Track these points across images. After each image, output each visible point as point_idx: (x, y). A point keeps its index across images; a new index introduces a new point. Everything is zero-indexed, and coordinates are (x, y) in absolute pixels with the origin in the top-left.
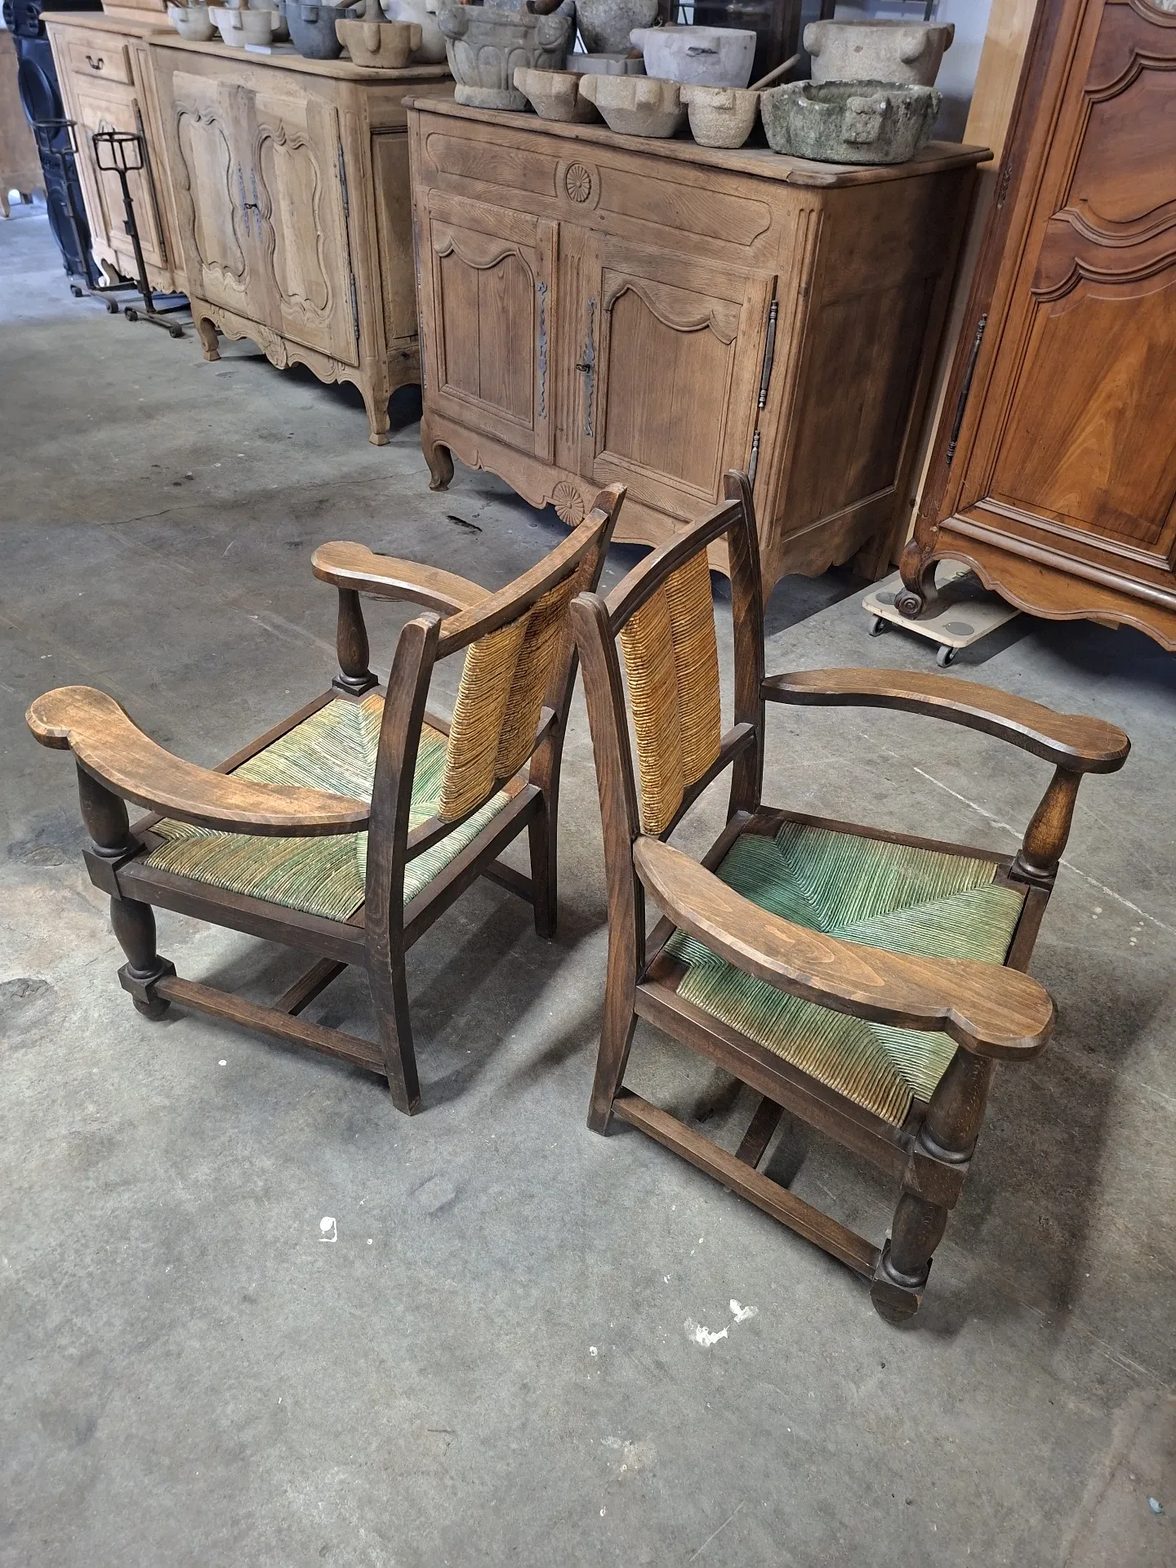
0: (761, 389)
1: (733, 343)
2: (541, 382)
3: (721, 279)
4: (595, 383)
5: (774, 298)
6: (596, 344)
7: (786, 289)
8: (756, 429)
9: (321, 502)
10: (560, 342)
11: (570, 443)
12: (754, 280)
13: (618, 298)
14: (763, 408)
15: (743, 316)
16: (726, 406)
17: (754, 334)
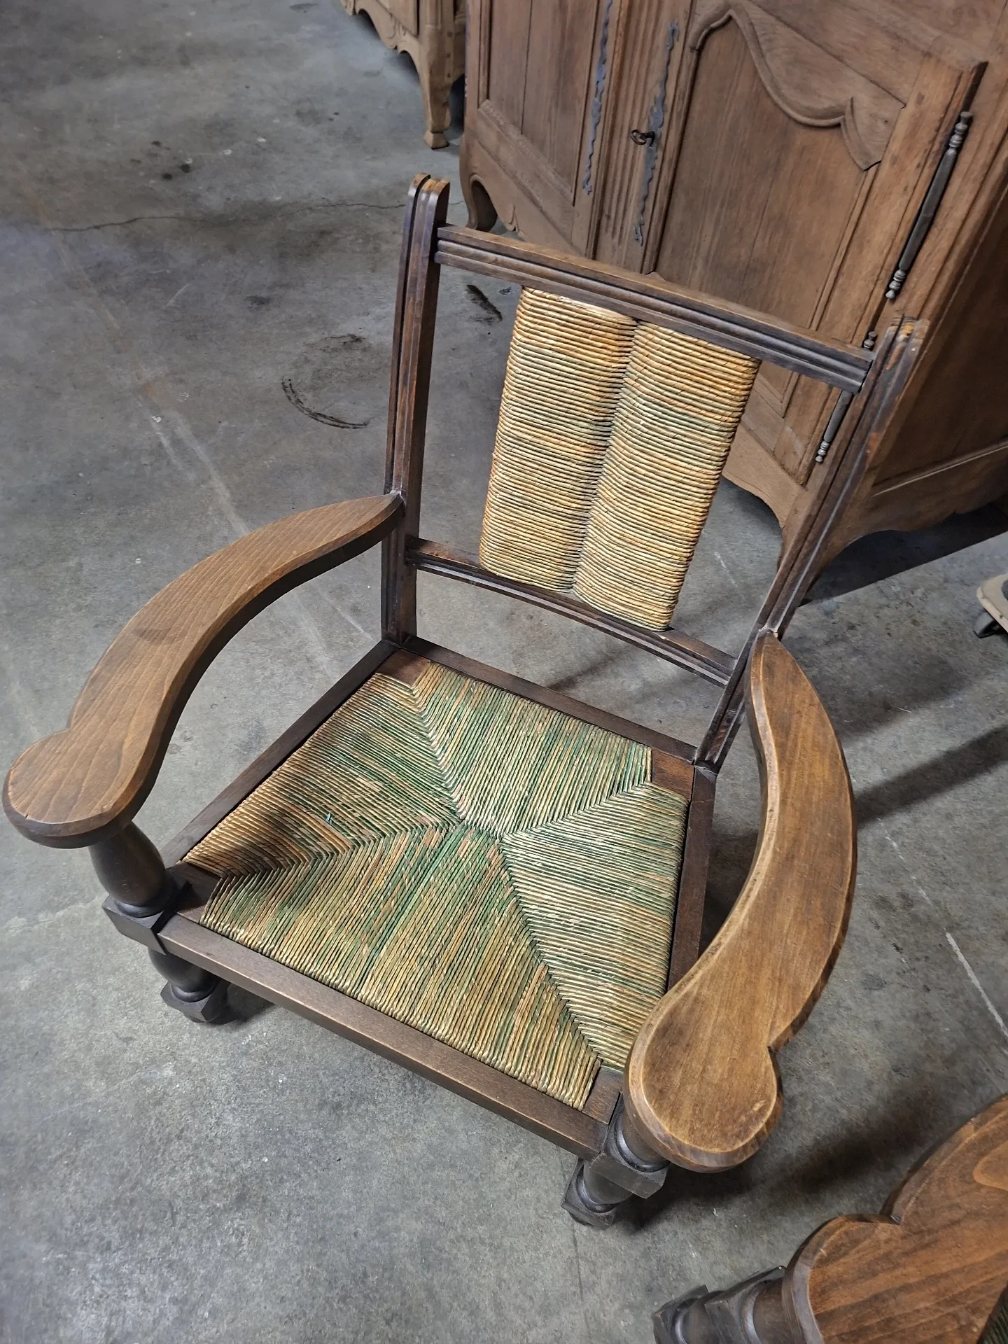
0: (897, 268)
1: (873, 170)
2: (591, 138)
3: (882, 43)
4: (658, 163)
5: (967, 107)
6: (669, 102)
7: (996, 95)
8: (872, 328)
9: (322, 233)
10: (625, 82)
11: (616, 240)
12: (939, 61)
13: (712, 31)
14: (893, 300)
15: (902, 129)
16: (833, 274)
17: (911, 166)
